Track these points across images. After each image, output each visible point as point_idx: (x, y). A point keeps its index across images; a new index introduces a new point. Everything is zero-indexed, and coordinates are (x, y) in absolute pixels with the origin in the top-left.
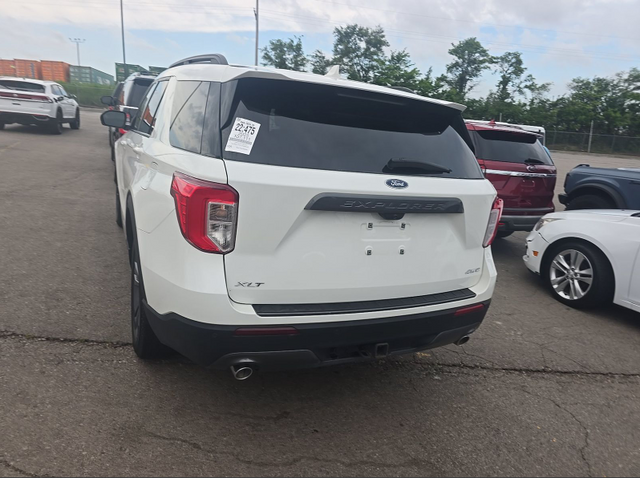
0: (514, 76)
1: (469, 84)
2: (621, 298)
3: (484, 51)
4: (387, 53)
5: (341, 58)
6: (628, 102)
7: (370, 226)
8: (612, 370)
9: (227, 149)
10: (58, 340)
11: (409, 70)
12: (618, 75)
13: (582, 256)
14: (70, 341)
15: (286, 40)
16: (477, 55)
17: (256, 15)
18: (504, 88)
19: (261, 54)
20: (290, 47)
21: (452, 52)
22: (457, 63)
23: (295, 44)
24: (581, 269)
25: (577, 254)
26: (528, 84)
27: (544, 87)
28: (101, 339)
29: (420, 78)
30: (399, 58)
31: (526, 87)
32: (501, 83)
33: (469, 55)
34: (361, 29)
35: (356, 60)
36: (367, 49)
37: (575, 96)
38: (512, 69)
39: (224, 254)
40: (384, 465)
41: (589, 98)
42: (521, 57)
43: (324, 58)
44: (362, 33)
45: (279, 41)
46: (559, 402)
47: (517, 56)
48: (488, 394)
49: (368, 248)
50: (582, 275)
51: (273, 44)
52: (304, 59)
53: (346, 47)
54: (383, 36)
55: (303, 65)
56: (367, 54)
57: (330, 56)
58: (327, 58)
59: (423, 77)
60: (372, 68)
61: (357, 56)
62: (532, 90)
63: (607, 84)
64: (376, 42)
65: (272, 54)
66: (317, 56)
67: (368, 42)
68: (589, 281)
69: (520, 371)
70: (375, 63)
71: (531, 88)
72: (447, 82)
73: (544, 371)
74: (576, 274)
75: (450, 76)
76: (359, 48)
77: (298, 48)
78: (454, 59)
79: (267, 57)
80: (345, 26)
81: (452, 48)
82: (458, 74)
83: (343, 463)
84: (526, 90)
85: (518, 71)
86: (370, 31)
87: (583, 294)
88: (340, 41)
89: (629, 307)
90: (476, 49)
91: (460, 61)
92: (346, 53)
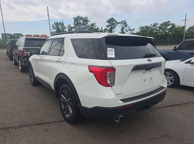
0: (125, 27)
1: (113, 30)
2: (182, 83)
3: (116, 21)
4: (89, 24)
5: (76, 26)
6: (154, 32)
7: (144, 73)
8: (188, 102)
9: (108, 57)
10: (40, 124)
11: (96, 28)
12: (151, 24)
13: (169, 74)
14: (44, 124)
15: (59, 22)
16: (114, 22)
17: (48, 15)
18: (123, 31)
19: (51, 27)
20: (60, 23)
21: (107, 22)
22: (109, 25)
23: (61, 23)
24: (170, 77)
25: (168, 73)
26: (129, 29)
27: (133, 30)
28: (54, 121)
29: (99, 30)
30: (93, 25)
31: (128, 30)
32: (121, 29)
33: (112, 22)
34: (81, 17)
35: (80, 26)
36: (83, 23)
37: (141, 31)
38: (124, 25)
39: (112, 86)
40: (156, 138)
41: (144, 31)
42: (126, 22)
43: (71, 26)
44: (81, 18)
45: (56, 22)
46: (183, 112)
47: (125, 21)
48: (166, 114)
49: (144, 79)
50: (170, 79)
51: (55, 23)
52: (65, 27)
53: (77, 23)
54: (88, 19)
55: (65, 29)
56: (83, 24)
57: (73, 26)
58: (72, 26)
59: (100, 29)
60: (86, 28)
61: (81, 25)
62: (130, 31)
63: (148, 27)
64: (86, 20)
65: (55, 26)
66: (69, 26)
67: (84, 21)
68: (173, 80)
69: (169, 106)
70: (86, 27)
71: (130, 30)
72: (107, 30)
73: (174, 105)
74: (169, 78)
75: (108, 29)
76: (81, 22)
77: (63, 24)
78: (108, 24)
79: (53, 27)
80: (76, 17)
81: (107, 20)
82: (110, 28)
83: (146, 141)
84: (129, 31)
85: (126, 26)
86: (84, 18)
87: (172, 84)
88: (75, 21)
89: (184, 85)
90: (114, 20)
91: (110, 24)
92: (78, 24)
